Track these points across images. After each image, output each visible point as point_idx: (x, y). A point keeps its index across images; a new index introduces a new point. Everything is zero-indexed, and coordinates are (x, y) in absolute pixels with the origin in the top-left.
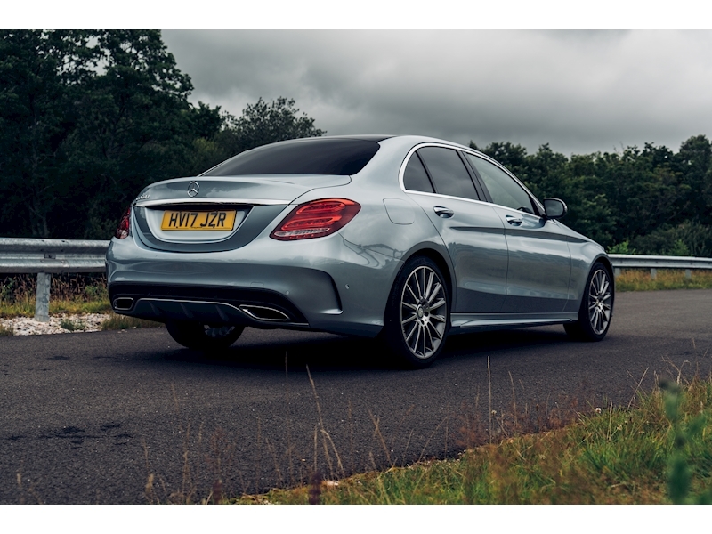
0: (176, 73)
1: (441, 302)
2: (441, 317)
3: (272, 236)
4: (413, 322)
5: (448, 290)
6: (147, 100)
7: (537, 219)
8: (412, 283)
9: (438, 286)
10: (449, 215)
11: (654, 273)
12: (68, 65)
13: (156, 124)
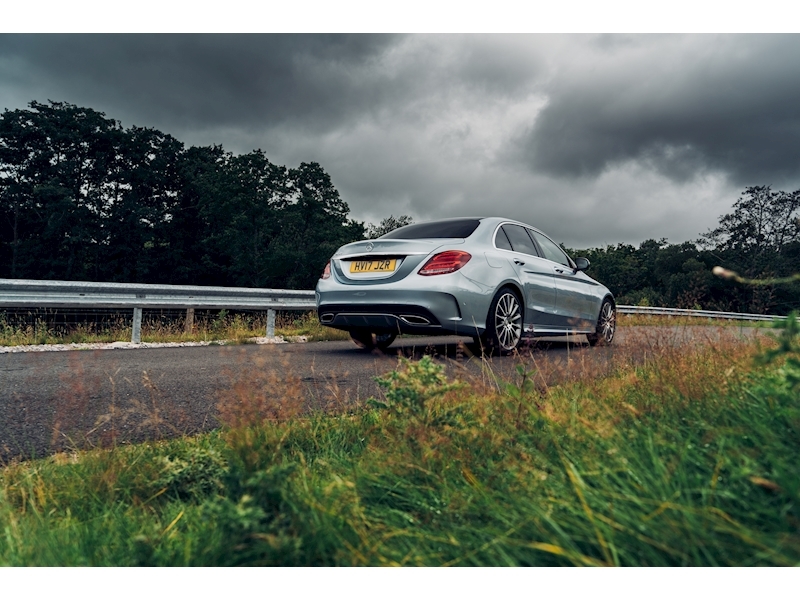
0: (339, 202)
1: (519, 316)
2: (519, 325)
3: (419, 273)
4: (502, 327)
5: (522, 310)
6: (322, 217)
7: (571, 271)
8: (502, 303)
9: (517, 306)
10: (522, 264)
11: (628, 316)
12: (276, 198)
13: (328, 232)
